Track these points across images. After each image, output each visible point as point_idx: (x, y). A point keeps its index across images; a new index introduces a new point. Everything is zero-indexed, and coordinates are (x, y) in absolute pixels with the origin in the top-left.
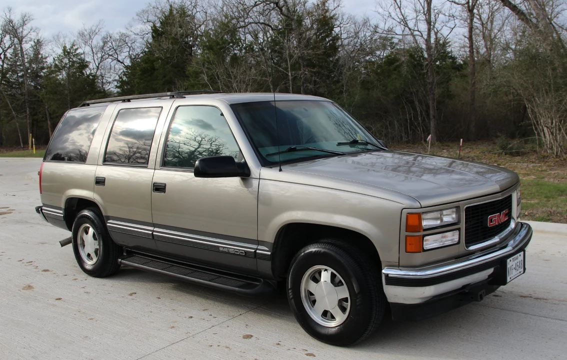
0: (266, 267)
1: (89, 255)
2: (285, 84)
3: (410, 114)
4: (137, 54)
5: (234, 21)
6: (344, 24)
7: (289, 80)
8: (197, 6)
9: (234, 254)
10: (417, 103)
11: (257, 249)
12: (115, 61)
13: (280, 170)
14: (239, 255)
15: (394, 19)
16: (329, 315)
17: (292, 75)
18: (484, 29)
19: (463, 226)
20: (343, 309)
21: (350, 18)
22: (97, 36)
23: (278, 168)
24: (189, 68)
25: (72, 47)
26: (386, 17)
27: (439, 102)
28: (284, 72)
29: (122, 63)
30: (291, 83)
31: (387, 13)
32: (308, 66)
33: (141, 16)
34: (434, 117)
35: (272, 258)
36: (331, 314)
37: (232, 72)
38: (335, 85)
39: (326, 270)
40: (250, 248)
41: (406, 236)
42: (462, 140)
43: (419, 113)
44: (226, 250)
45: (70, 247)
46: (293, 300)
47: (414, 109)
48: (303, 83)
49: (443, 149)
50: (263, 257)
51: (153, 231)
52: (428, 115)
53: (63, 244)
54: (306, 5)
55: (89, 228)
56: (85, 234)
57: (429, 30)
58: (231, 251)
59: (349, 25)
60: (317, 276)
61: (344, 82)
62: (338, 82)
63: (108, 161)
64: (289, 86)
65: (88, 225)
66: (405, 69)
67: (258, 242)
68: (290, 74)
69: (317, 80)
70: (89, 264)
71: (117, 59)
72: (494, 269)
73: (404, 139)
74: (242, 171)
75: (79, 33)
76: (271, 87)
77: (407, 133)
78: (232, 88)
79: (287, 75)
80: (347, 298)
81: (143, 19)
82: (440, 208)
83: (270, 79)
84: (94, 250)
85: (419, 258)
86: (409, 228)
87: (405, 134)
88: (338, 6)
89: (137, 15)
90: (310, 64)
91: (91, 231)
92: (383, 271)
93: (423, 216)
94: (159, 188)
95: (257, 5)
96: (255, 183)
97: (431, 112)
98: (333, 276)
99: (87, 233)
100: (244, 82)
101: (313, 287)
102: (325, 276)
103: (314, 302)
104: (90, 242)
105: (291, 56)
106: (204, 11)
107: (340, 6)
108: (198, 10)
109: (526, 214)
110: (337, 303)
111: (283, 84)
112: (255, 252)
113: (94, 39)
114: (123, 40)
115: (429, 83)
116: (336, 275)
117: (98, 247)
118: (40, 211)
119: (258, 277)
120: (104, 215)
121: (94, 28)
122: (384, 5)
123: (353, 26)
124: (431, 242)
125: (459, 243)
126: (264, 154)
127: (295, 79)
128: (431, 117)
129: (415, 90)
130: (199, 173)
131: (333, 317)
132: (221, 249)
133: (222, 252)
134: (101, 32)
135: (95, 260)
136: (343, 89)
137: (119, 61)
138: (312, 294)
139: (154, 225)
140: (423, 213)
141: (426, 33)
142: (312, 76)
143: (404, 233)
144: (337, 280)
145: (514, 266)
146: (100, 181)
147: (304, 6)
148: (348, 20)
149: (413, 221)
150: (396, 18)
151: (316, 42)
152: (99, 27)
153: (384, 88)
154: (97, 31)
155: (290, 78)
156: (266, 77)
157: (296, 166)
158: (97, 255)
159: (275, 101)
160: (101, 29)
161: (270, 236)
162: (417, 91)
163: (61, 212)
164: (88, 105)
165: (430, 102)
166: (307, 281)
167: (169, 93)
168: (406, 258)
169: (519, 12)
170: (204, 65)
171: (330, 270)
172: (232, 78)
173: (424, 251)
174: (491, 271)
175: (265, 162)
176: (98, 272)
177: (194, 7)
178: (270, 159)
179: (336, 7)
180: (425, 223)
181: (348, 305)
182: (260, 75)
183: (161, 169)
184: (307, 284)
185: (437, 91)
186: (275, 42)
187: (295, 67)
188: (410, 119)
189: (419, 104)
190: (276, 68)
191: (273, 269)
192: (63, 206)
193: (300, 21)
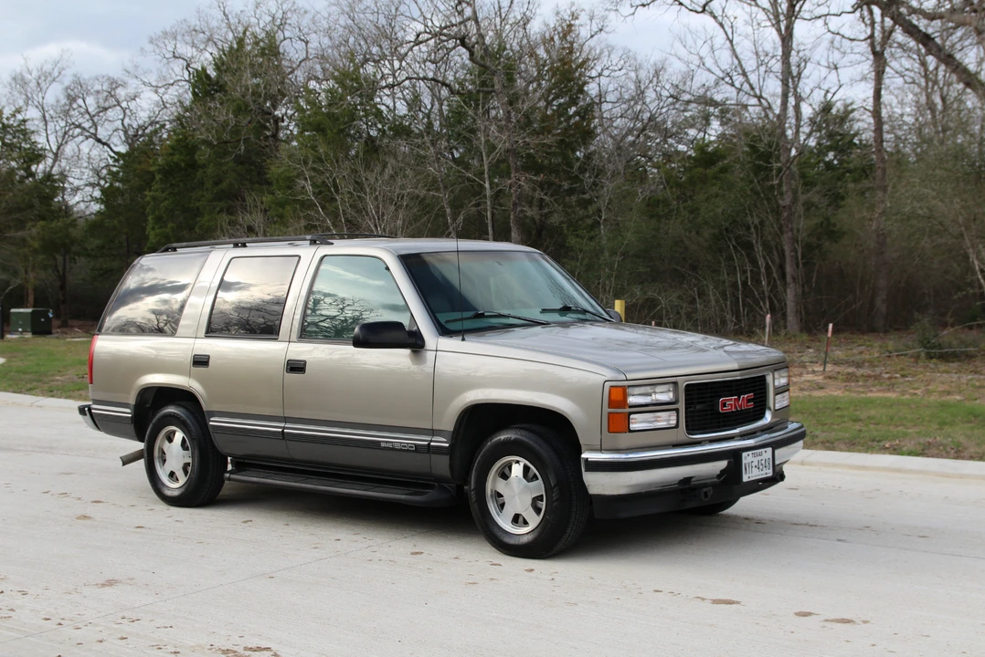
0: (442, 466)
1: (172, 475)
2: (478, 205)
3: (744, 272)
4: (140, 127)
5: (370, 68)
6: (613, 71)
7: (485, 196)
8: (287, 27)
9: (401, 450)
10: (759, 249)
11: (431, 441)
12: (91, 140)
13: (463, 340)
14: (408, 450)
15: (709, 70)
16: (521, 520)
17: (491, 188)
18: (930, 84)
19: (682, 406)
20: (538, 510)
21: (627, 56)
22: (54, 84)
23: (461, 338)
24: (273, 168)
25: (14, 116)
26: (693, 67)
27: (808, 248)
28: (474, 180)
29: (104, 144)
30: (489, 203)
31: (697, 57)
32: (526, 168)
33: (162, 45)
34: (794, 278)
35: (449, 451)
36: (524, 518)
37: (367, 179)
38: (586, 208)
39: (518, 462)
40: (422, 440)
41: (609, 413)
42: (831, 326)
43: (763, 270)
44: (390, 445)
45: (141, 463)
46: (476, 505)
47: (754, 262)
48: (515, 204)
49: (809, 347)
50: (439, 450)
51: (284, 428)
52: (783, 276)
53: (127, 460)
54: (528, 27)
55: (174, 432)
56: (167, 442)
57: (785, 96)
58: (398, 446)
59: (623, 71)
60: (507, 471)
61: (602, 204)
62: (590, 202)
63: (212, 332)
64: (486, 210)
65: (173, 428)
66: (738, 175)
67: (433, 432)
68: (487, 185)
69: (545, 197)
70: (174, 488)
71: (95, 135)
72: (729, 463)
73: (731, 326)
74: (413, 342)
75: (14, 79)
76: (448, 210)
77: (737, 314)
78: (367, 212)
79: (482, 187)
80: (542, 496)
81: (164, 51)
82: (653, 383)
83: (445, 196)
84: (181, 465)
85: (625, 440)
86: (612, 404)
87: (733, 315)
88: (601, 30)
89: (151, 42)
90: (531, 166)
91: (179, 436)
92: (583, 456)
93: (630, 391)
94: (296, 367)
95: (421, 42)
96: (430, 356)
97: (789, 269)
98: (526, 469)
99: (170, 440)
100: (392, 200)
101: (501, 486)
102: (517, 470)
103: (502, 506)
104: (176, 453)
105: (492, 148)
106: (302, 38)
107: (607, 29)
108: (287, 34)
109: (887, 446)
110: (530, 502)
111: (473, 206)
112: (429, 444)
113: (48, 92)
114: (111, 94)
115: (784, 207)
116: (529, 468)
117: (190, 460)
118: (87, 413)
119: (431, 481)
120: (205, 409)
121: (48, 68)
122: (690, 42)
123: (633, 75)
124: (638, 422)
125: (677, 426)
126: (443, 321)
127: (498, 195)
128: (789, 279)
129: (757, 221)
130: (359, 343)
131: (526, 523)
132: (383, 445)
133: (385, 448)
134: (64, 76)
135: (183, 480)
136: (600, 217)
137: (99, 141)
138: (500, 495)
139: (286, 419)
140: (629, 386)
141: (779, 102)
142: (534, 190)
143: (607, 410)
144: (531, 475)
145: (755, 463)
146: (201, 361)
147: (525, 29)
148: (622, 62)
149: (617, 396)
150: (714, 69)
151: (545, 118)
152: (59, 65)
153: (692, 216)
154: (56, 73)
155: (488, 193)
156: (438, 189)
157: (484, 336)
158: (186, 474)
159: (458, 251)
160: (63, 69)
161: (448, 423)
162: (762, 223)
163: (129, 411)
164: (175, 249)
165: (787, 248)
166: (494, 480)
167: (309, 237)
168: (610, 439)
169: (957, 67)
170: (306, 163)
171: (523, 461)
172: (365, 194)
173: (631, 431)
174: (723, 464)
175: (444, 331)
176: (187, 500)
177: (279, 28)
178: (451, 326)
179: (596, 33)
180: (631, 400)
181: (543, 505)
182: (426, 186)
183: (299, 342)
184: (493, 483)
185: (803, 225)
186: (457, 117)
187: (499, 169)
188: (745, 283)
189: (764, 249)
190: (459, 172)
191: (451, 466)
192: (132, 401)
193: (510, 73)
